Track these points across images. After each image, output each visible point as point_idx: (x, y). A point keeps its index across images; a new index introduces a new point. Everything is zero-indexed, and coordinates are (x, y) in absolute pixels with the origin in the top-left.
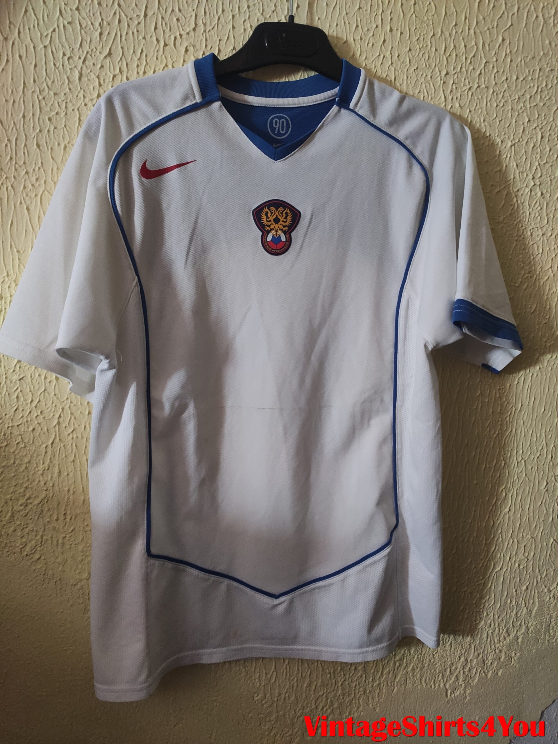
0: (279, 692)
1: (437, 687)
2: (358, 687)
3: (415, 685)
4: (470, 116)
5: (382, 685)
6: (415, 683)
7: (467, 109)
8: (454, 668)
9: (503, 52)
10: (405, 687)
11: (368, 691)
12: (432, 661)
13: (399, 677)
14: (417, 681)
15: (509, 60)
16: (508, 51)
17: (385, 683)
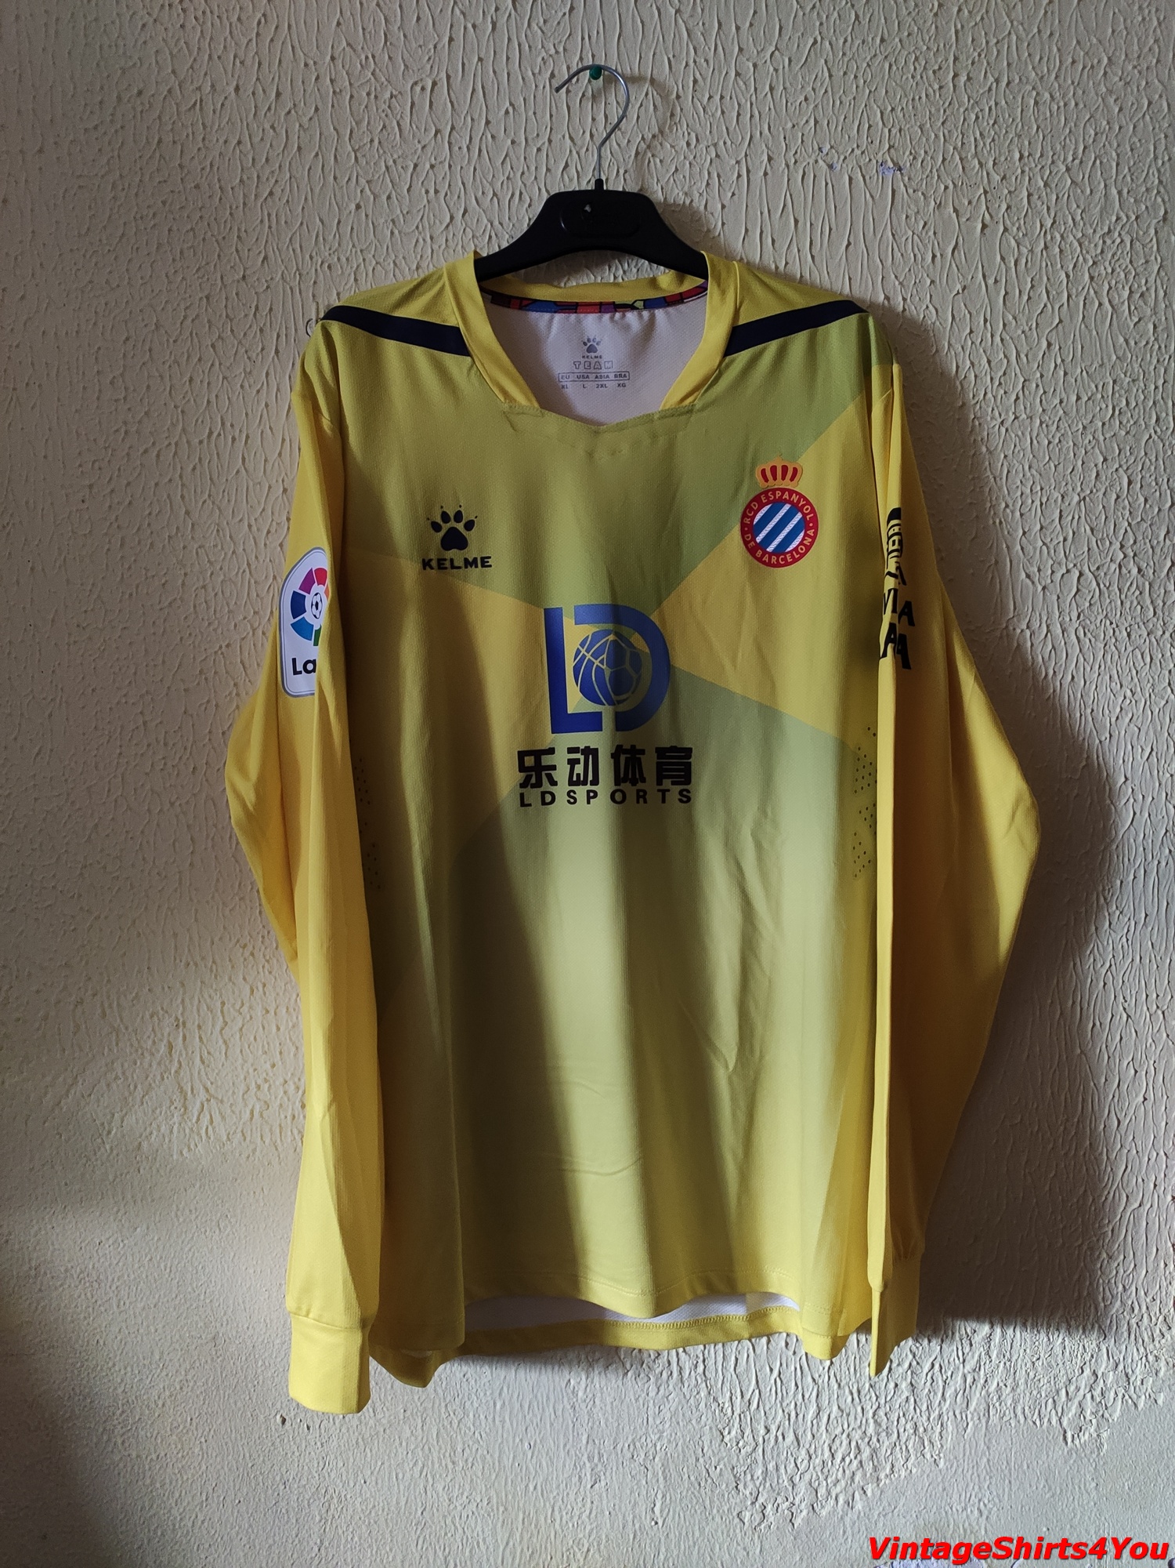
0: (766, 1427)
1: (1045, 1424)
2: (902, 1420)
3: (1005, 1419)
4: (1005, 464)
5: (946, 1418)
6: (1005, 1412)
7: (999, 455)
8: (1072, 1388)
9: (1050, 361)
10: (987, 1422)
11: (921, 1430)
12: (1032, 1375)
13: (974, 1404)
14: (1007, 1412)
15: (1062, 373)
16: (1059, 361)
17: (951, 1414)
